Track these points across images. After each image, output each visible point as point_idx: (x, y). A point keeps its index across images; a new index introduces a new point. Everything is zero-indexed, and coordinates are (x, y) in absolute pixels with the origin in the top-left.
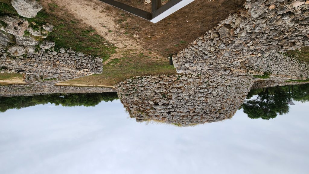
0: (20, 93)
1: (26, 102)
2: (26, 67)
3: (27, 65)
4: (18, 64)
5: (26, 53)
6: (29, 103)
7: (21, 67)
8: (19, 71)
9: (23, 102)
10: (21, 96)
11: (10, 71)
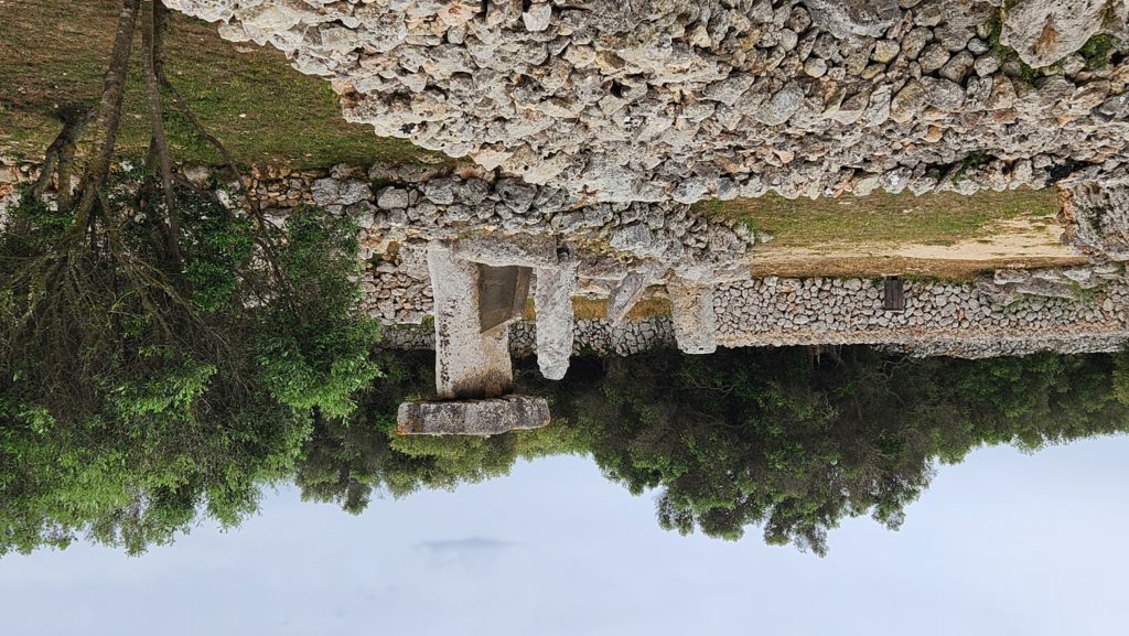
0: (1035, 335)
1: (1072, 395)
2: (1101, 133)
3: (1111, 117)
4: (1056, 120)
5: (1104, 25)
6: (1091, 407)
7: (1070, 140)
8: (1057, 173)
9: (1054, 398)
10: (1043, 355)
11: (1008, 178)
